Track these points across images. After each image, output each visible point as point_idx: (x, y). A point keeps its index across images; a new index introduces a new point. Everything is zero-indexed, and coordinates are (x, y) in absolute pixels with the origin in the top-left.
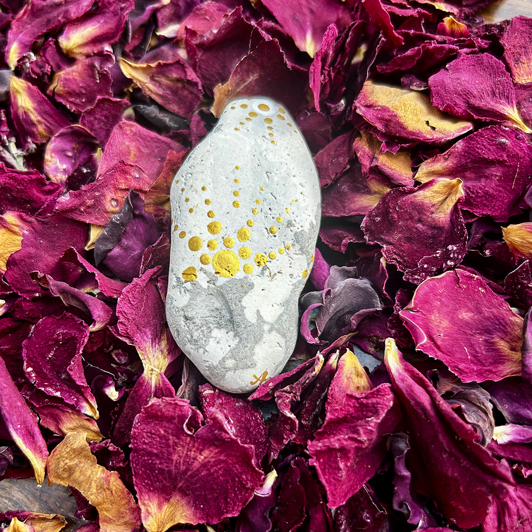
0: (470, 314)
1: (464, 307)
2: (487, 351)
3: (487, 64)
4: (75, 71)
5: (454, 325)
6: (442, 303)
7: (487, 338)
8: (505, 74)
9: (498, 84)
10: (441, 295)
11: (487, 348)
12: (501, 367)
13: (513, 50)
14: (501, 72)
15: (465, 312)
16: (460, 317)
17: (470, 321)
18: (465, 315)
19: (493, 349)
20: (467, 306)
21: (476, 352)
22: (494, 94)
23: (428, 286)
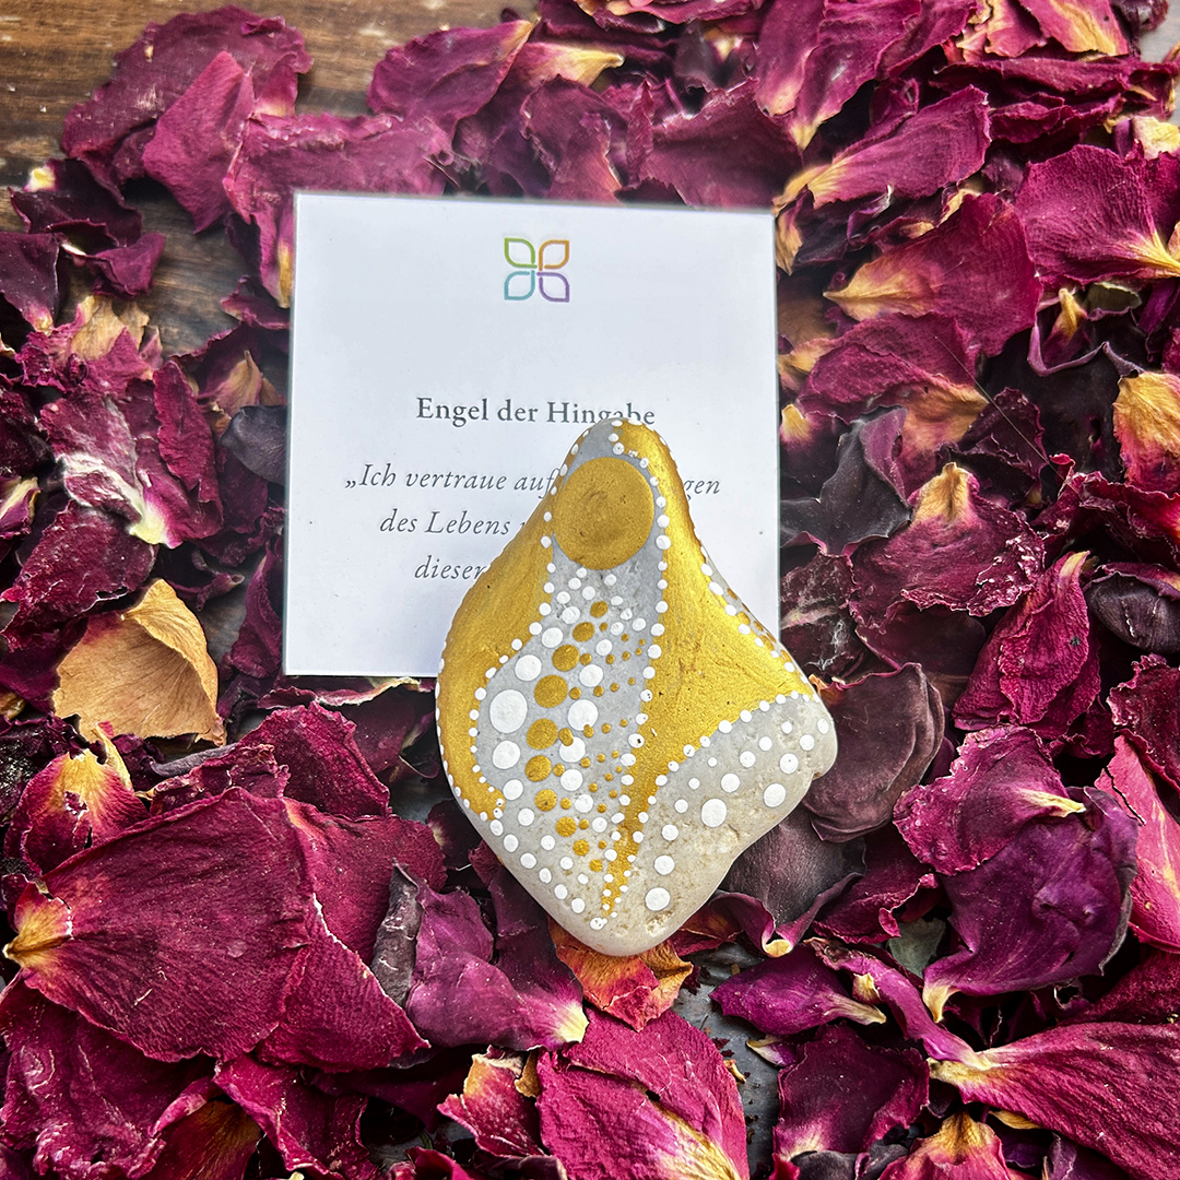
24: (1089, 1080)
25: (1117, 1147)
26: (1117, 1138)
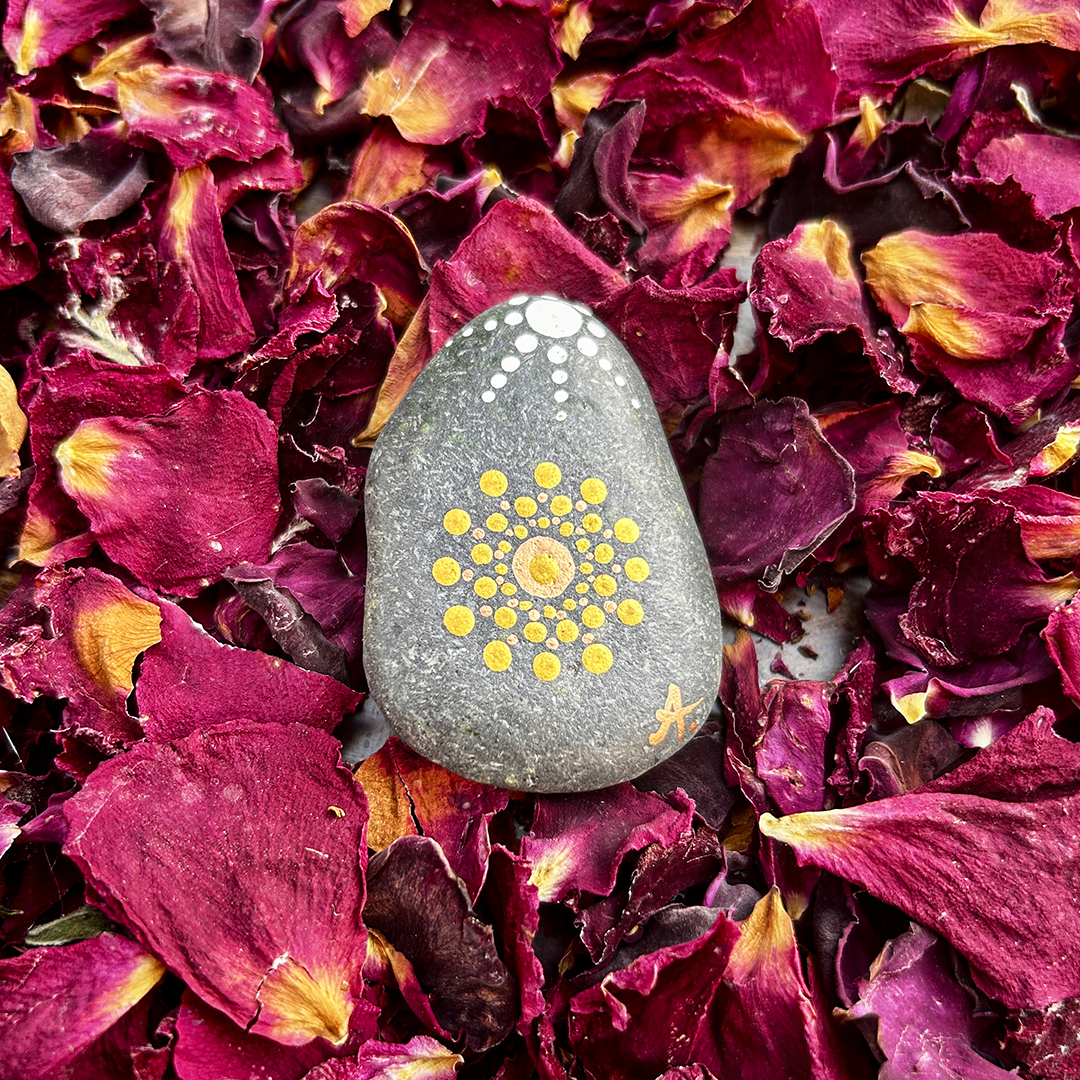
24: (937, 855)
25: (959, 929)
26: (960, 919)
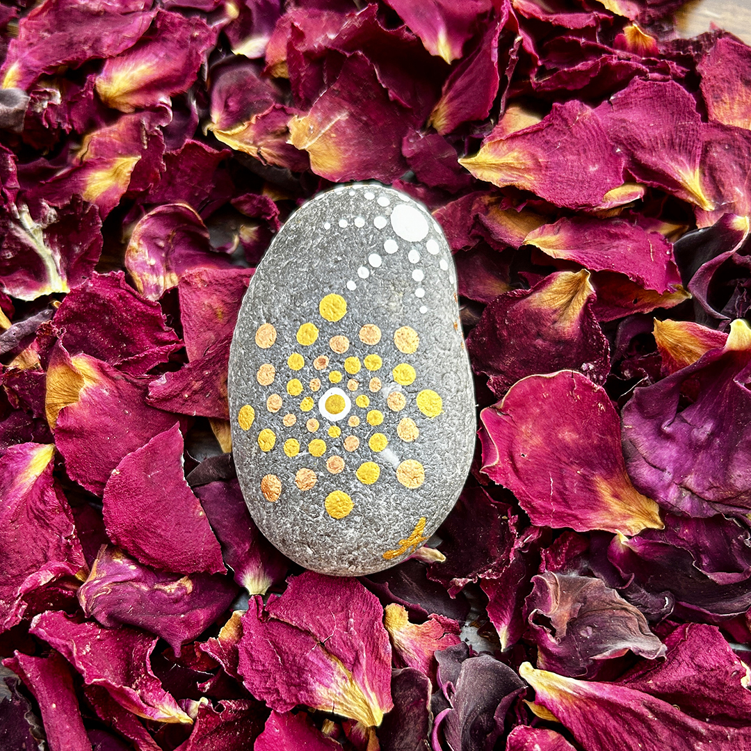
0: (575, 436)
1: (569, 424)
2: (581, 489)
3: (670, 98)
4: (114, 132)
5: (548, 446)
6: (543, 413)
7: (586, 473)
8: (693, 116)
9: (681, 131)
10: (544, 400)
11: (581, 485)
12: (592, 516)
13: (713, 82)
14: (689, 113)
15: (569, 431)
16: (560, 436)
17: (571, 444)
18: (567, 436)
19: (590, 490)
20: (574, 424)
21: (565, 488)
22: (672, 145)
23: (530, 385)
